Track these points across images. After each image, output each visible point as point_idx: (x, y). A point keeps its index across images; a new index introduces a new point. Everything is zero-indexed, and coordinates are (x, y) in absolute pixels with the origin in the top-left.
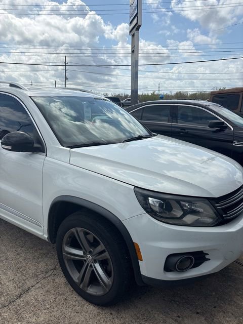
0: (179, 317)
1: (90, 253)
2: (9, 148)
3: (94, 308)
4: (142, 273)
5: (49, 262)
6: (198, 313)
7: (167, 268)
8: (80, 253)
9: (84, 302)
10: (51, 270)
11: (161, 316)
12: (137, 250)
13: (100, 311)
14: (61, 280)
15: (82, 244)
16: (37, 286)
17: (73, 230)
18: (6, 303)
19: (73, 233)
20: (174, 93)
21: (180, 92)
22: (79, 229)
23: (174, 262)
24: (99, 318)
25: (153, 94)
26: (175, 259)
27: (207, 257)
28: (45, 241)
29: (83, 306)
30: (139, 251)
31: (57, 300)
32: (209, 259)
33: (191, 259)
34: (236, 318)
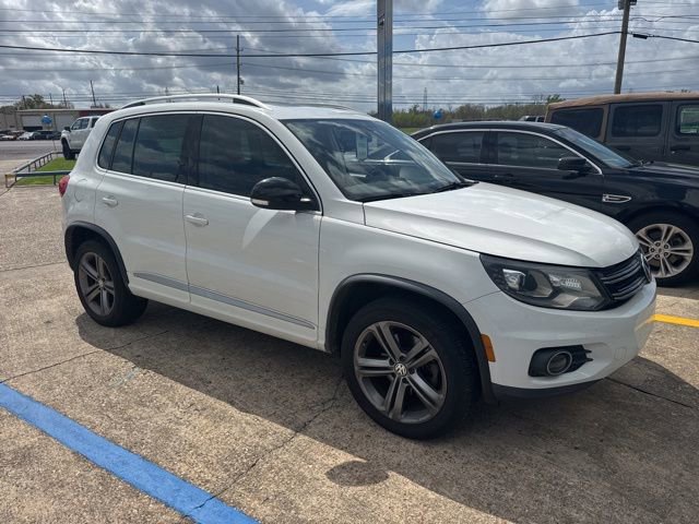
0: (549, 453)
1: (402, 359)
2: (265, 203)
3: (417, 446)
4: (493, 381)
5: (321, 390)
6: (576, 448)
7: (534, 371)
8: (385, 363)
9: (398, 439)
10: (330, 400)
11: (522, 452)
12: (486, 345)
13: (427, 448)
14: (352, 412)
15: (390, 350)
16: (317, 420)
17: (373, 327)
18: (279, 444)
19: (371, 334)
20: (455, 107)
21: (468, 106)
22: (382, 324)
23: (545, 360)
24: (428, 457)
25: (414, 111)
26: (545, 356)
27: (588, 356)
28: (320, 352)
29: (398, 443)
30: (491, 347)
31: (355, 437)
32: (592, 360)
33: (567, 356)
34: (636, 452)
